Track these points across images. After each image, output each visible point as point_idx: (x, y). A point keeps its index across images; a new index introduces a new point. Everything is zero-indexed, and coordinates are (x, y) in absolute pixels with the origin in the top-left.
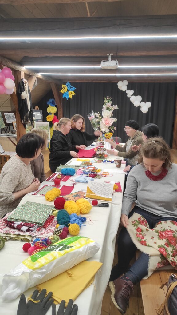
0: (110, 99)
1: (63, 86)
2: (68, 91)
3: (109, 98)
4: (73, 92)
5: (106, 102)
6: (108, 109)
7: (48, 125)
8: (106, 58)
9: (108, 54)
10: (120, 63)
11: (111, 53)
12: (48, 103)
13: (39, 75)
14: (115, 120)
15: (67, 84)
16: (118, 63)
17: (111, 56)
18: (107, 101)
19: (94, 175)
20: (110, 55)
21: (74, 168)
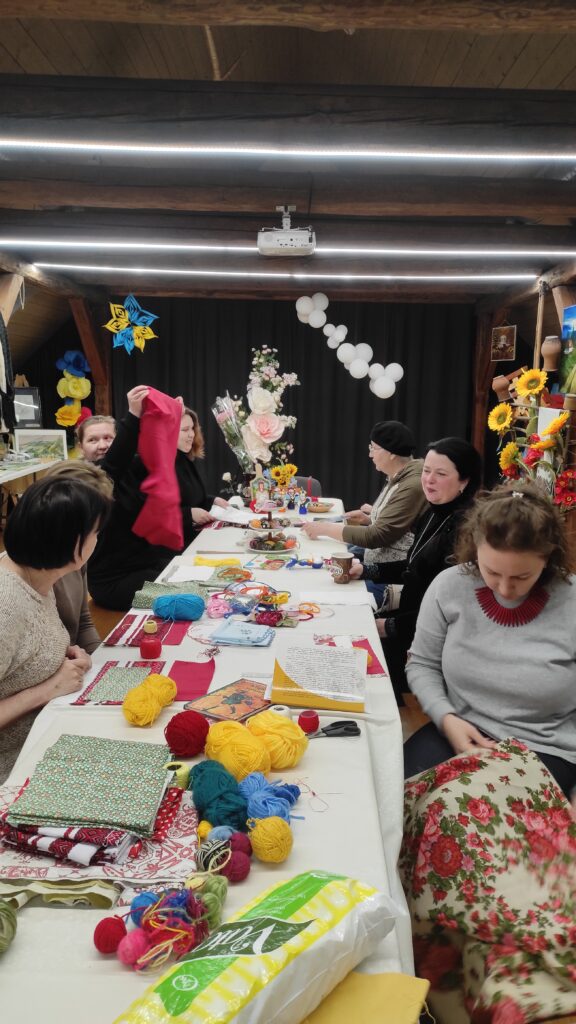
0: (272, 352)
1: (114, 308)
2: (132, 325)
3: (269, 350)
4: (149, 329)
5: (261, 363)
6: (265, 384)
7: (60, 440)
8: (274, 222)
9: (281, 209)
10: (322, 236)
11: (290, 204)
12: (61, 365)
13: (34, 270)
14: (290, 421)
15: (127, 304)
16: (314, 236)
17: (291, 213)
18: (262, 360)
19: (270, 614)
20: (286, 209)
21: (196, 592)
